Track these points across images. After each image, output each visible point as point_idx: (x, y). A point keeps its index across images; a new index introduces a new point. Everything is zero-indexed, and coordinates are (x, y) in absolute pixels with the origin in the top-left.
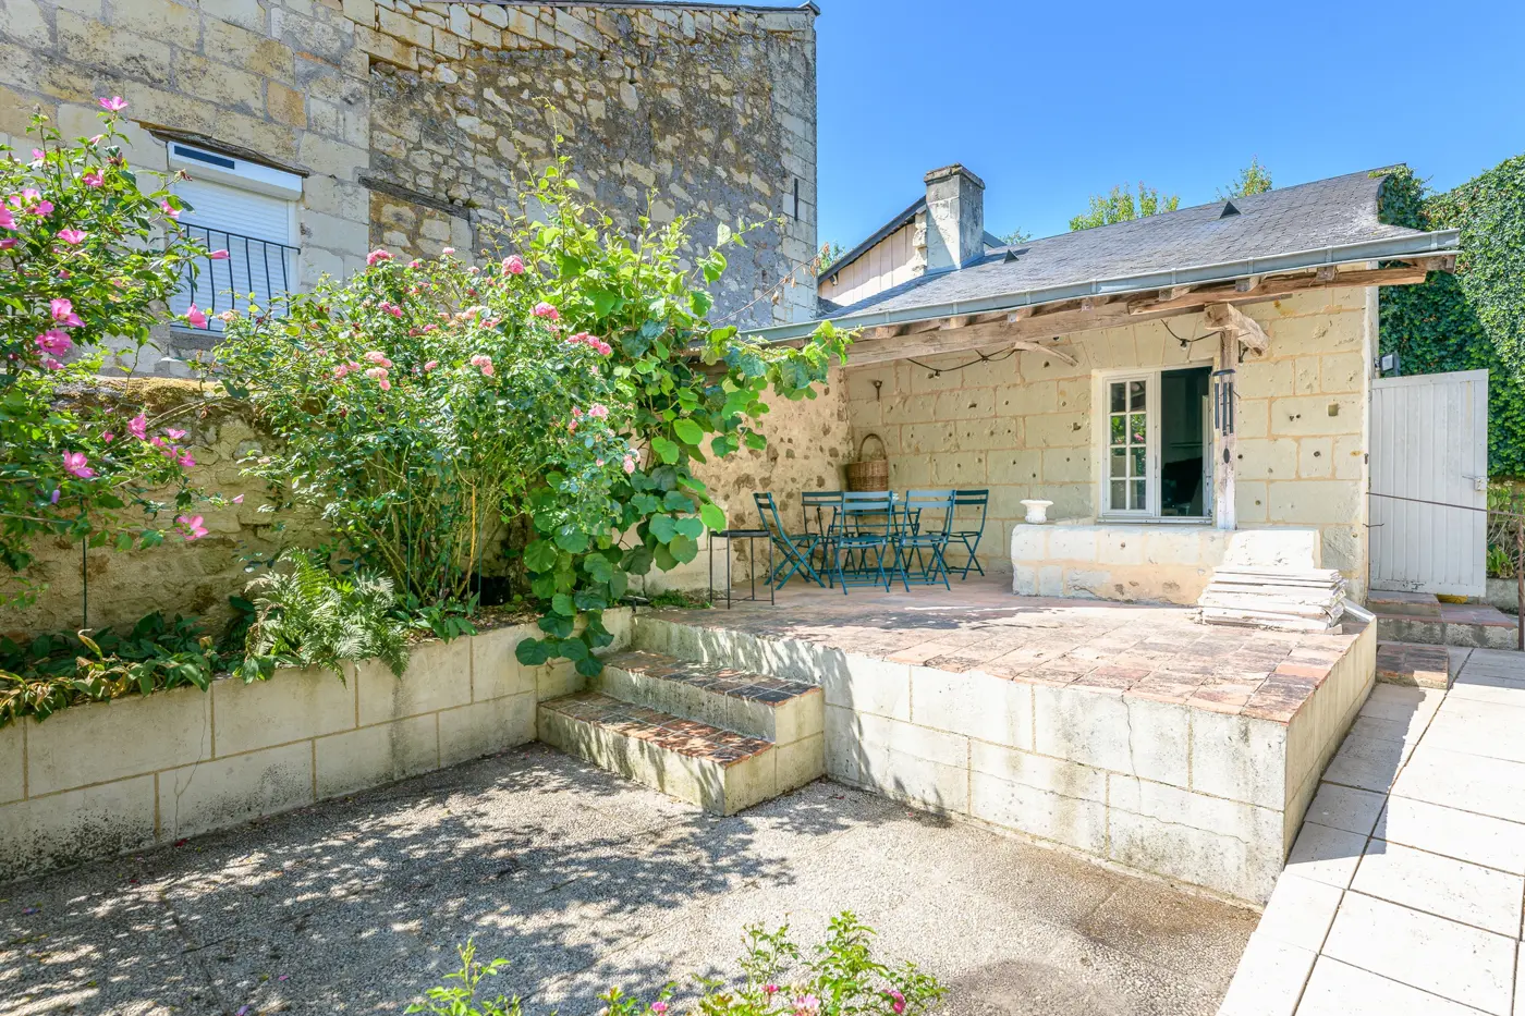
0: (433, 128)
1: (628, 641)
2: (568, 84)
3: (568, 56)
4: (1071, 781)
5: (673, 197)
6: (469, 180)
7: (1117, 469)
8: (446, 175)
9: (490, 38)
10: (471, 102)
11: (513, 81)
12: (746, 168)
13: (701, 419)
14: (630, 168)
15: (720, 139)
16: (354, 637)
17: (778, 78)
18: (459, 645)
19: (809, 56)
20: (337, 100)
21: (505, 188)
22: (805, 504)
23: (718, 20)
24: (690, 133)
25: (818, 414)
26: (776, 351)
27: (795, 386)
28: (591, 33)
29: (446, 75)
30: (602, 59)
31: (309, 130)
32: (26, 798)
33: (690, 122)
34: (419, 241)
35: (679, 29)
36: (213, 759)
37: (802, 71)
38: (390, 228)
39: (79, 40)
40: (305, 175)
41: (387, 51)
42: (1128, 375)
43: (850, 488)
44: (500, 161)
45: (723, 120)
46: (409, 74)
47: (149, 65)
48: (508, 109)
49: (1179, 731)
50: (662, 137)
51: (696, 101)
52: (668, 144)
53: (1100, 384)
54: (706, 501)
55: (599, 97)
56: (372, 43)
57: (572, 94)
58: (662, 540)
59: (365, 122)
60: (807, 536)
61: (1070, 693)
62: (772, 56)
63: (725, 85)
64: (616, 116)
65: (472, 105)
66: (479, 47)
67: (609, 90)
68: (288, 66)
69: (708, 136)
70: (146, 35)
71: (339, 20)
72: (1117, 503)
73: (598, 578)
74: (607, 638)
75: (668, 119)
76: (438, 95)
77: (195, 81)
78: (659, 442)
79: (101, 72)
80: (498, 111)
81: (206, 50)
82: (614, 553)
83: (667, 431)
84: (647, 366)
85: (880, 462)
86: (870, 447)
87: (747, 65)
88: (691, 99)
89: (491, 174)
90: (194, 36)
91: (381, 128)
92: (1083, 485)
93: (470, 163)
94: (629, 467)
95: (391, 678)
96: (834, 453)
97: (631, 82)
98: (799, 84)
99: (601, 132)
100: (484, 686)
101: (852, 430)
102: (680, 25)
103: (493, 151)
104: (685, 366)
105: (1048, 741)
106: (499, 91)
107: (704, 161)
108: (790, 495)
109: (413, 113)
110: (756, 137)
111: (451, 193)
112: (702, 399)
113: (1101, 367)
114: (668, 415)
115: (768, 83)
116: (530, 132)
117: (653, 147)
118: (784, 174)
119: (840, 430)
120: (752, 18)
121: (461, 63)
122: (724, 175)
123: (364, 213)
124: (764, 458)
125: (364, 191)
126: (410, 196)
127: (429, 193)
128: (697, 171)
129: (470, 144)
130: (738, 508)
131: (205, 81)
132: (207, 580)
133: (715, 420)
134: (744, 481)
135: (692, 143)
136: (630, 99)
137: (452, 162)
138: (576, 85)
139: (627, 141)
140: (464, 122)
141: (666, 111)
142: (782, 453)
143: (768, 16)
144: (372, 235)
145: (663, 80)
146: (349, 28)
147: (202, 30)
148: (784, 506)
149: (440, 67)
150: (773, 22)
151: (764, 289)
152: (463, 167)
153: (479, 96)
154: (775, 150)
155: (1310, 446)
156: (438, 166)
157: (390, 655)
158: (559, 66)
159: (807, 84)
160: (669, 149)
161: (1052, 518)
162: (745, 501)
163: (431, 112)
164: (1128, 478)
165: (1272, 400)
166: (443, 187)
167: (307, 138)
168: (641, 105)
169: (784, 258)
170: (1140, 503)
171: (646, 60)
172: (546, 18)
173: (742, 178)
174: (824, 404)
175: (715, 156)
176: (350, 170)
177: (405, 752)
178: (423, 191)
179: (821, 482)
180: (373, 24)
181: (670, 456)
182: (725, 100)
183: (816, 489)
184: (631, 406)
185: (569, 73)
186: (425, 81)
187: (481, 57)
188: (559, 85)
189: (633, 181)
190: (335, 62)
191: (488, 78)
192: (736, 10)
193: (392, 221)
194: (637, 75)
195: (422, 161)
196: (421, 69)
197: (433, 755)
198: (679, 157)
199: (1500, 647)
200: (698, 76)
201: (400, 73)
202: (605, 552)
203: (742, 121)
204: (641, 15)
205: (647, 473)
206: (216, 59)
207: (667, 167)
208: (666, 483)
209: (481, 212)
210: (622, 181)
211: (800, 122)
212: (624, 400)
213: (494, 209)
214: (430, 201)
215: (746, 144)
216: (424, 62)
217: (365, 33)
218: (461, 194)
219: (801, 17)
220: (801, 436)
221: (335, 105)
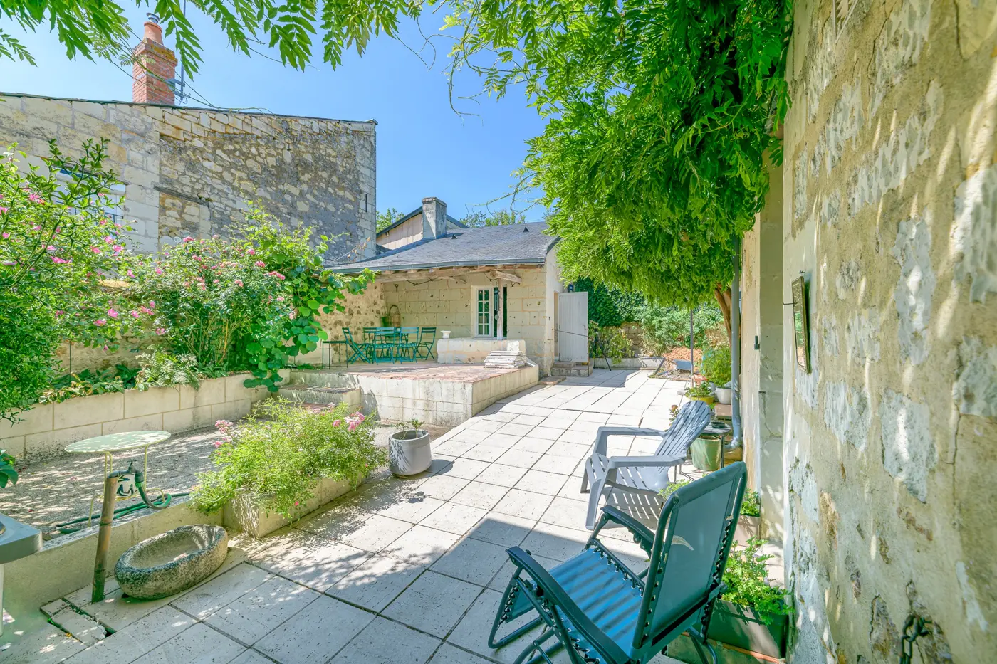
0: (191, 166)
1: (288, 381)
2: (258, 150)
3: (258, 138)
4: (428, 406)
5: (308, 200)
6: (209, 189)
7: (480, 321)
8: (197, 187)
9: (220, 129)
10: (210, 156)
11: (231, 147)
12: (343, 189)
13: (319, 300)
14: (287, 187)
15: (331, 176)
16: (181, 376)
17: (358, 151)
18: (220, 380)
19: (373, 142)
20: (143, 152)
21: (227, 194)
22: (364, 332)
23: (330, 126)
24: (316, 173)
25: (372, 296)
26: (348, 278)
27: (354, 290)
28: (269, 129)
29: (198, 143)
30: (274, 139)
31: (129, 164)
32: (53, 430)
33: (316, 169)
34: (183, 215)
35: (311, 128)
36: (124, 419)
37: (369, 148)
38: (169, 209)
39: (9, 118)
40: (126, 184)
41: (169, 131)
42: (484, 288)
43: (385, 326)
44: (224, 182)
45: (332, 168)
46: (179, 142)
47: (46, 132)
48: (228, 159)
49: (451, 388)
50: (303, 174)
51: (319, 159)
52: (306, 177)
53: (475, 290)
54: (320, 330)
55: (273, 156)
56: (161, 128)
57: (259, 154)
58: (303, 343)
59: (157, 162)
60: (366, 345)
61: (427, 382)
62: (355, 142)
63: (333, 154)
64: (281, 165)
65: (211, 157)
66: (214, 132)
67: (278, 154)
68: (118, 135)
69: (325, 175)
70: (45, 118)
71: (144, 117)
72: (480, 333)
73: (277, 357)
74: (280, 379)
75: (306, 167)
76: (194, 152)
77: (70, 141)
78: (301, 309)
79: (20, 134)
80: (223, 160)
81: (76, 126)
82: (283, 348)
83: (305, 304)
84: (297, 281)
85: (397, 316)
86: (393, 310)
87: (343, 145)
88: (317, 159)
89: (220, 187)
90: (69, 120)
91: (165, 165)
92: (468, 326)
93: (210, 182)
94: (292, 317)
95: (193, 392)
96: (378, 312)
97: (288, 150)
98: (368, 154)
99: (273, 171)
100: (230, 396)
101: (386, 303)
102: (312, 126)
103: (221, 178)
104: (312, 281)
105: (423, 396)
106: (224, 151)
107: (323, 185)
108: (358, 329)
109: (181, 159)
110: (348, 176)
111: (200, 195)
112: (319, 293)
113: (474, 285)
114: (305, 299)
115: (353, 153)
116: (239, 170)
117: (298, 179)
118: (361, 192)
119: (381, 303)
120: (346, 125)
121: (206, 138)
122: (332, 192)
123: (156, 202)
124: (347, 314)
125: (157, 193)
126: (179, 196)
127: (189, 194)
128: (320, 189)
129: (210, 174)
130: (336, 333)
131: (75, 140)
132: (108, 357)
133: (324, 301)
134: (338, 323)
135: (317, 178)
136: (288, 157)
137: (200, 181)
138: (262, 151)
139: (286, 175)
140: (206, 164)
141: (305, 164)
142: (355, 311)
143: (353, 124)
144: (160, 212)
145: (303, 150)
146: (150, 120)
147: (74, 117)
148: (356, 333)
149: (195, 139)
150: (354, 127)
151: (351, 241)
152: (206, 184)
153: (214, 153)
154: (357, 182)
155: (533, 314)
156: (194, 183)
157: (193, 383)
158: (253, 142)
159: (372, 154)
160: (306, 179)
161: (451, 337)
162: (339, 331)
163: (190, 159)
164: (484, 324)
165: (523, 299)
166: (196, 192)
167: (128, 168)
168: (293, 160)
169: (360, 228)
170: (487, 333)
171: (295, 140)
172: (247, 121)
173: (341, 193)
174: (373, 293)
175: (328, 183)
176: (150, 183)
177: (198, 419)
178: (186, 194)
179: (372, 324)
180: (162, 119)
181: (306, 314)
182: (333, 159)
183: (370, 326)
184: (291, 296)
185: (259, 145)
186: (188, 146)
187: (215, 136)
188: (253, 150)
189: (289, 193)
190: (142, 135)
191: (219, 146)
192: (339, 122)
193: (170, 206)
194: (291, 147)
195: (186, 180)
196: (185, 140)
197: (209, 421)
198: (311, 183)
199: (583, 376)
200: (320, 149)
201: (175, 142)
202: (280, 348)
203: (341, 169)
204: (293, 122)
205: (297, 319)
206: (81, 131)
207: (305, 187)
208: (305, 323)
209: (215, 203)
210: (284, 193)
211: (369, 170)
212: (289, 293)
213: (221, 202)
214: (189, 198)
215: (342, 179)
216: (186, 137)
217: (158, 123)
218: (205, 195)
219: (369, 125)
220: (363, 304)
221: (142, 154)
